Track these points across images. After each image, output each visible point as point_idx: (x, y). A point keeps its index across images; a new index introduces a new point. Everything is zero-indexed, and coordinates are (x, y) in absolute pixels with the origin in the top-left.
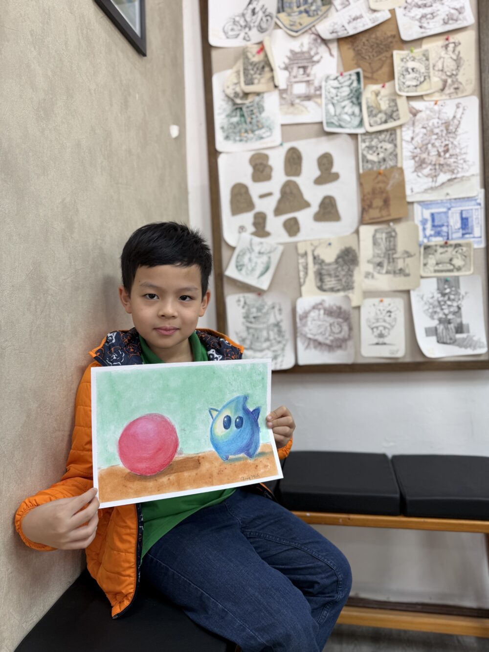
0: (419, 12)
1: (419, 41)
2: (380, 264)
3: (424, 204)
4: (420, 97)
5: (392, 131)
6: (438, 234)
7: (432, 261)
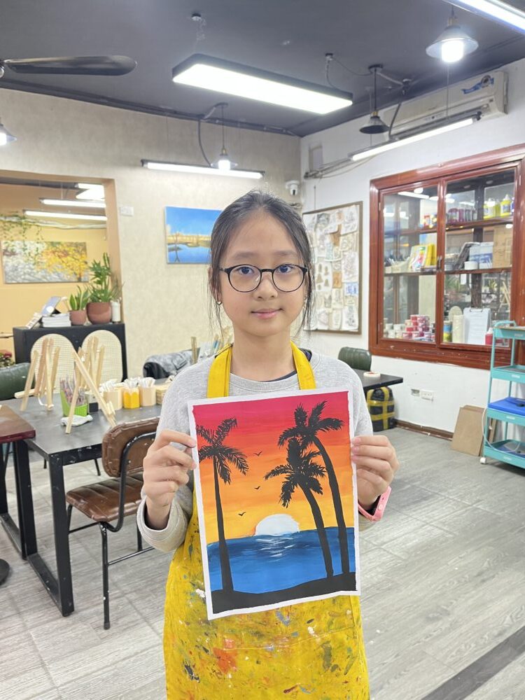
0: (346, 225)
1: (346, 234)
2: (337, 301)
3: (348, 283)
4: (346, 251)
5: (340, 261)
6: (349, 292)
7: (348, 300)
